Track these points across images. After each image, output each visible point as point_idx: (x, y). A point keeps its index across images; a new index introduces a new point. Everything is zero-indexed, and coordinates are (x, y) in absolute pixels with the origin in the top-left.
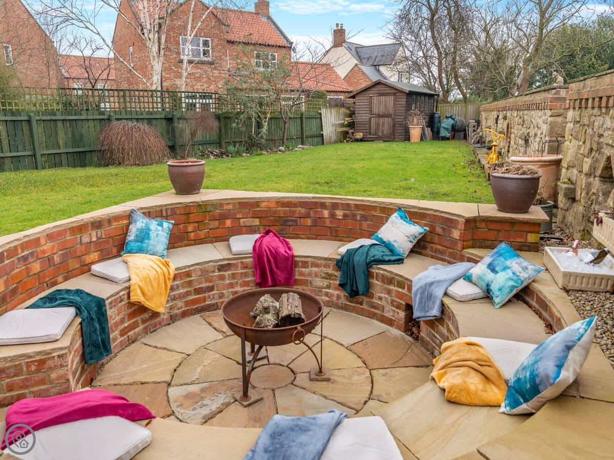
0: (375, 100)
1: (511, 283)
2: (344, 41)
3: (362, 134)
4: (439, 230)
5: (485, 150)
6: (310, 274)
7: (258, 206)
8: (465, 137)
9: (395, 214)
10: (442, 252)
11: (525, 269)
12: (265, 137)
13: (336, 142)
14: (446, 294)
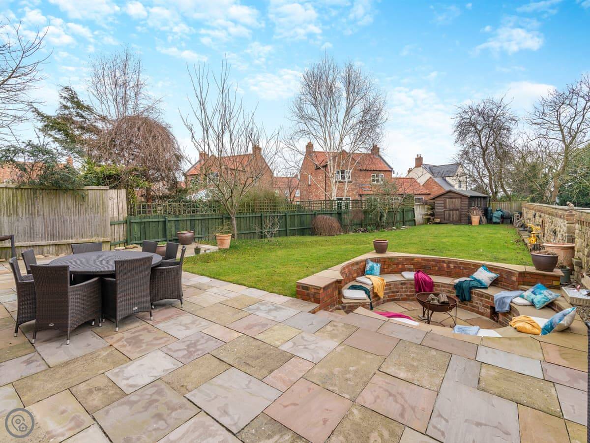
0: (448, 201)
1: (544, 300)
2: (422, 164)
3: (439, 220)
4: (504, 276)
5: (527, 233)
6: (440, 290)
7: (413, 260)
8: (511, 222)
9: (482, 268)
10: (507, 286)
11: (551, 294)
12: (385, 222)
13: (423, 224)
14: (511, 302)
